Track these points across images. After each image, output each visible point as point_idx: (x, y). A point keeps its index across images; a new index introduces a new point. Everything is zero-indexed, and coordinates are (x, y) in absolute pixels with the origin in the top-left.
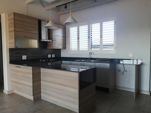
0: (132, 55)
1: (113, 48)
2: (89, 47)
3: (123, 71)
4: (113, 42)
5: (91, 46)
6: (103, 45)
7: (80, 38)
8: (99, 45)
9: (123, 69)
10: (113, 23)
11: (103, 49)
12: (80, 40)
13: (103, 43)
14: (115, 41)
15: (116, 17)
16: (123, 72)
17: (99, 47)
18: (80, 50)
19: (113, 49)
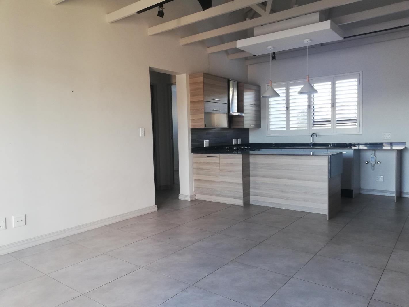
0: (390, 136)
1: (356, 125)
2: (309, 123)
3: (375, 162)
4: (356, 115)
5: (314, 122)
6: (337, 121)
7: (290, 108)
8: (330, 120)
9: (374, 160)
10: (356, 83)
11: (337, 127)
12: (291, 112)
13: (337, 116)
14: (358, 113)
15: (361, 73)
16: (374, 165)
17: (330, 124)
18: (291, 129)
19: (356, 127)
